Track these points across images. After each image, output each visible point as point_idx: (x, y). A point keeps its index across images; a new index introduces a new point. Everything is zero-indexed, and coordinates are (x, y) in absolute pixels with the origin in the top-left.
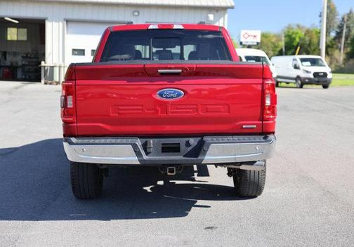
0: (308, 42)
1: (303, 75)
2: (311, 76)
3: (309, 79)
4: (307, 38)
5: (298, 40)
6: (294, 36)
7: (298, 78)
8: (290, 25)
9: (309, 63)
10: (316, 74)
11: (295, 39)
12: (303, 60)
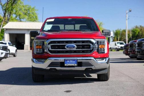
0: (141, 34)
1: (117, 47)
2: (120, 48)
3: (119, 48)
4: (141, 33)
5: (137, 33)
6: (136, 31)
7: (116, 48)
8: (136, 26)
9: (119, 44)
10: (121, 47)
11: (136, 33)
12: (118, 43)
